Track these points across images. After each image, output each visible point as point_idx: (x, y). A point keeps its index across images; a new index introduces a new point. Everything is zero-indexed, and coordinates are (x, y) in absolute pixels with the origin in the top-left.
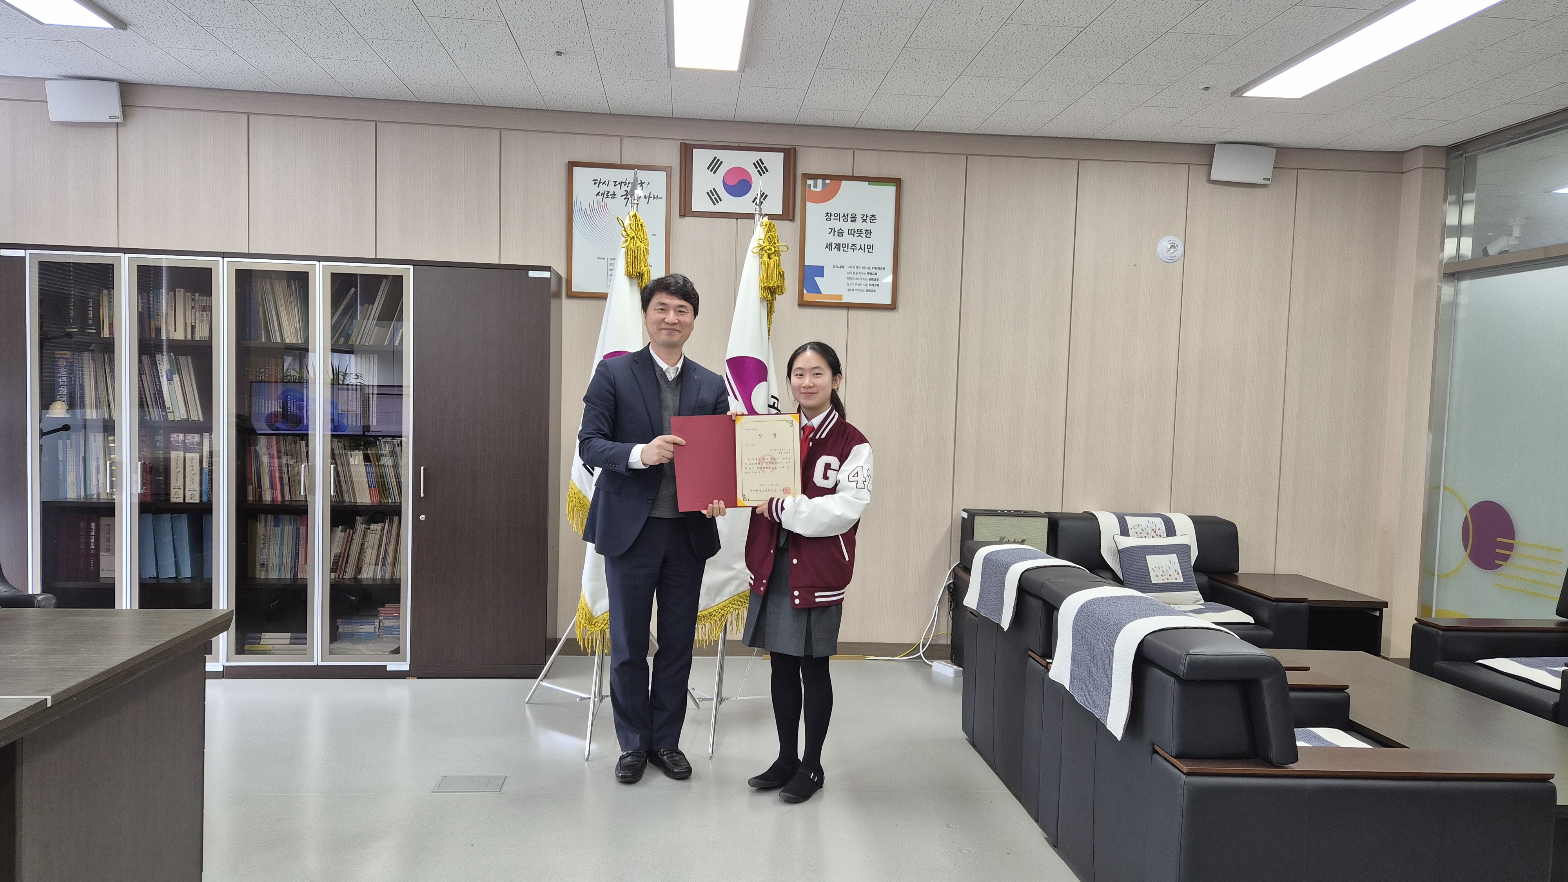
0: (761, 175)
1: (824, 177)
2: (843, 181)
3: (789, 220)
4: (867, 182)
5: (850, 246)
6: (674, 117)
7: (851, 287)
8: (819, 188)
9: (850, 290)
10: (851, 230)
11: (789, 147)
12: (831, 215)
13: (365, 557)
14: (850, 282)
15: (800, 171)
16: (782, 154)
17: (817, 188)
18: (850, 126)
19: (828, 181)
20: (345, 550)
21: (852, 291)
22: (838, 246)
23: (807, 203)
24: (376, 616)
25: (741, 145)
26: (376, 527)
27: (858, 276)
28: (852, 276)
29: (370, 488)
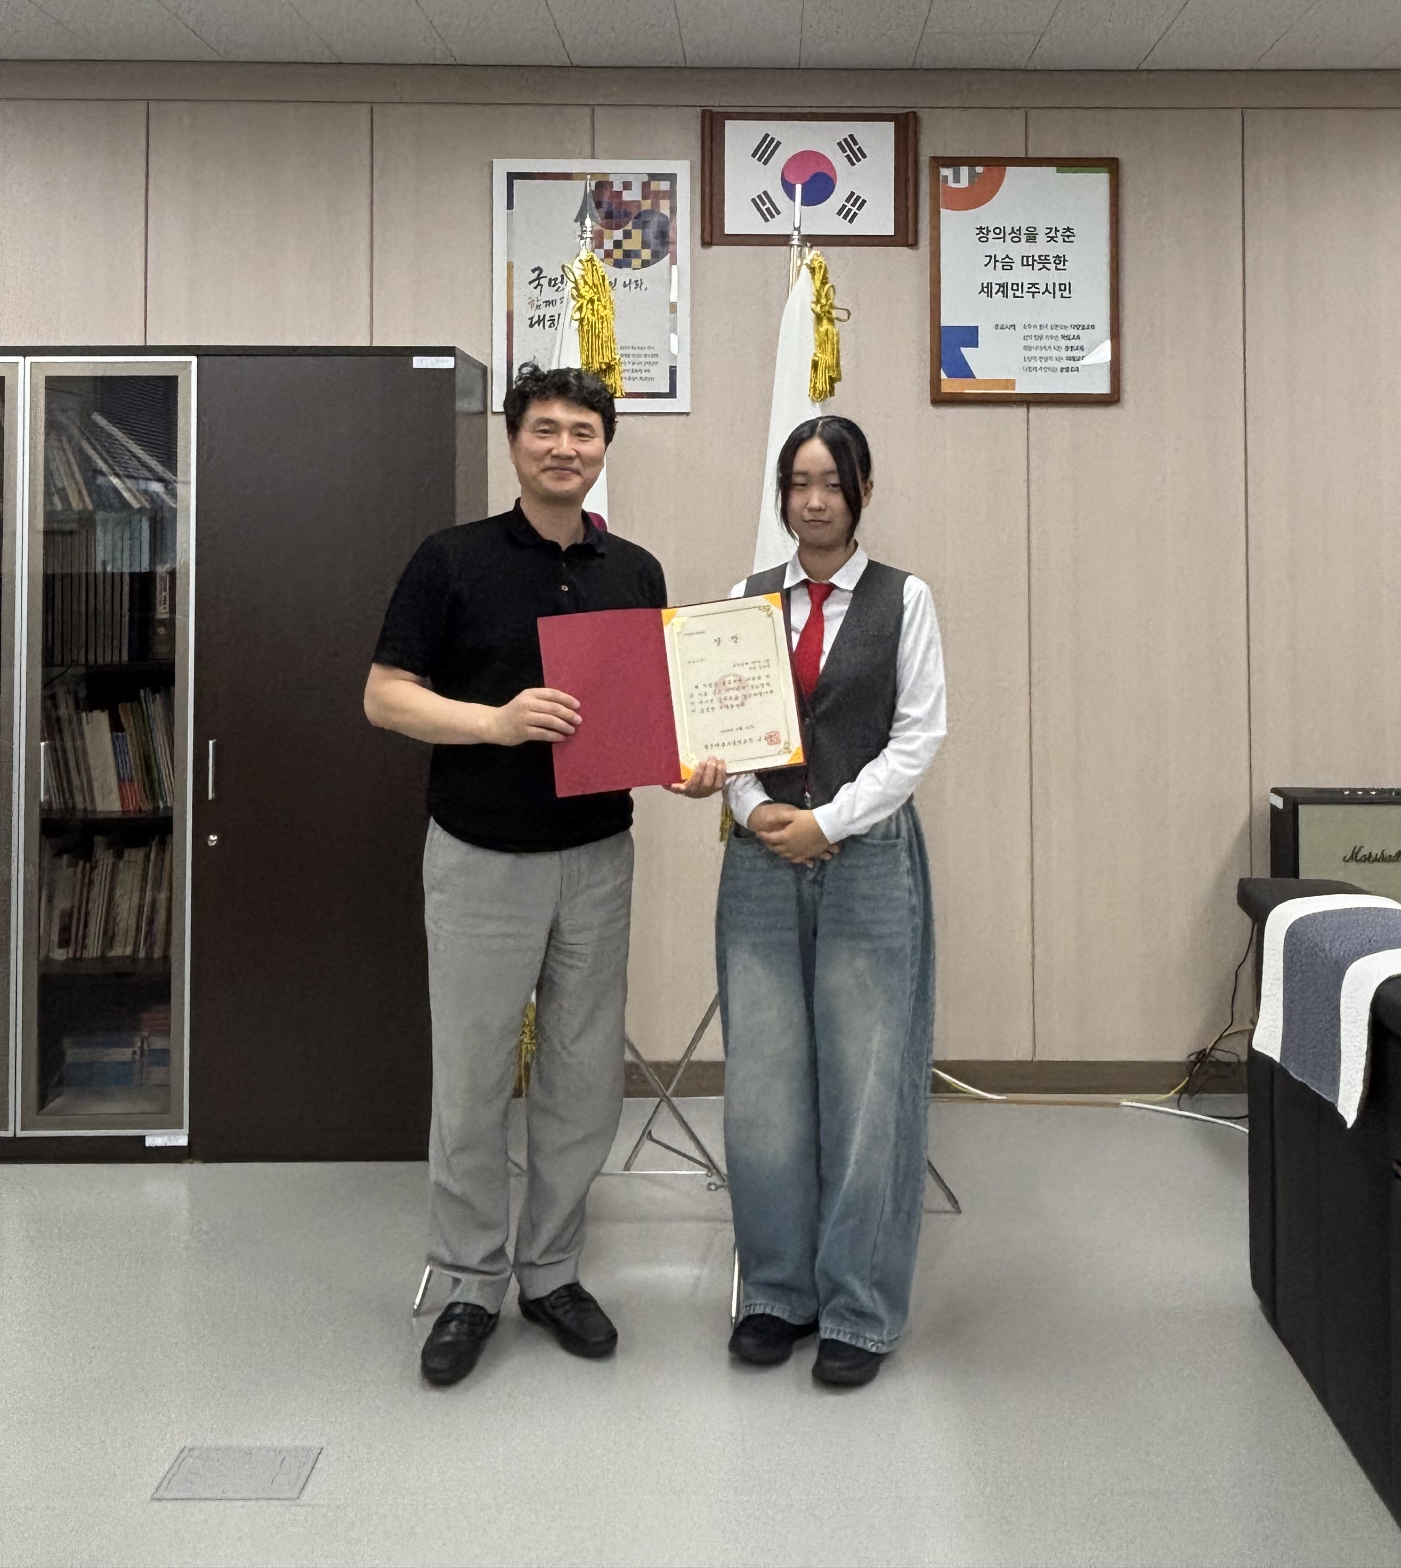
0: (853, 163)
1: (971, 162)
2: (1007, 168)
3: (910, 246)
4: (1056, 168)
5: (1026, 286)
6: (688, 66)
7: (1033, 364)
8: (964, 182)
9: (1030, 369)
10: (1028, 257)
11: (905, 111)
14: (1029, 353)
15: (925, 154)
16: (893, 124)
17: (959, 182)
18: (1016, 66)
19: (979, 169)
20: (81, 901)
21: (1034, 372)
22: (1003, 287)
23: (941, 210)
24: (136, 1028)
25: (814, 110)
26: (135, 855)
27: (1045, 342)
28: (1032, 343)
29: (121, 780)
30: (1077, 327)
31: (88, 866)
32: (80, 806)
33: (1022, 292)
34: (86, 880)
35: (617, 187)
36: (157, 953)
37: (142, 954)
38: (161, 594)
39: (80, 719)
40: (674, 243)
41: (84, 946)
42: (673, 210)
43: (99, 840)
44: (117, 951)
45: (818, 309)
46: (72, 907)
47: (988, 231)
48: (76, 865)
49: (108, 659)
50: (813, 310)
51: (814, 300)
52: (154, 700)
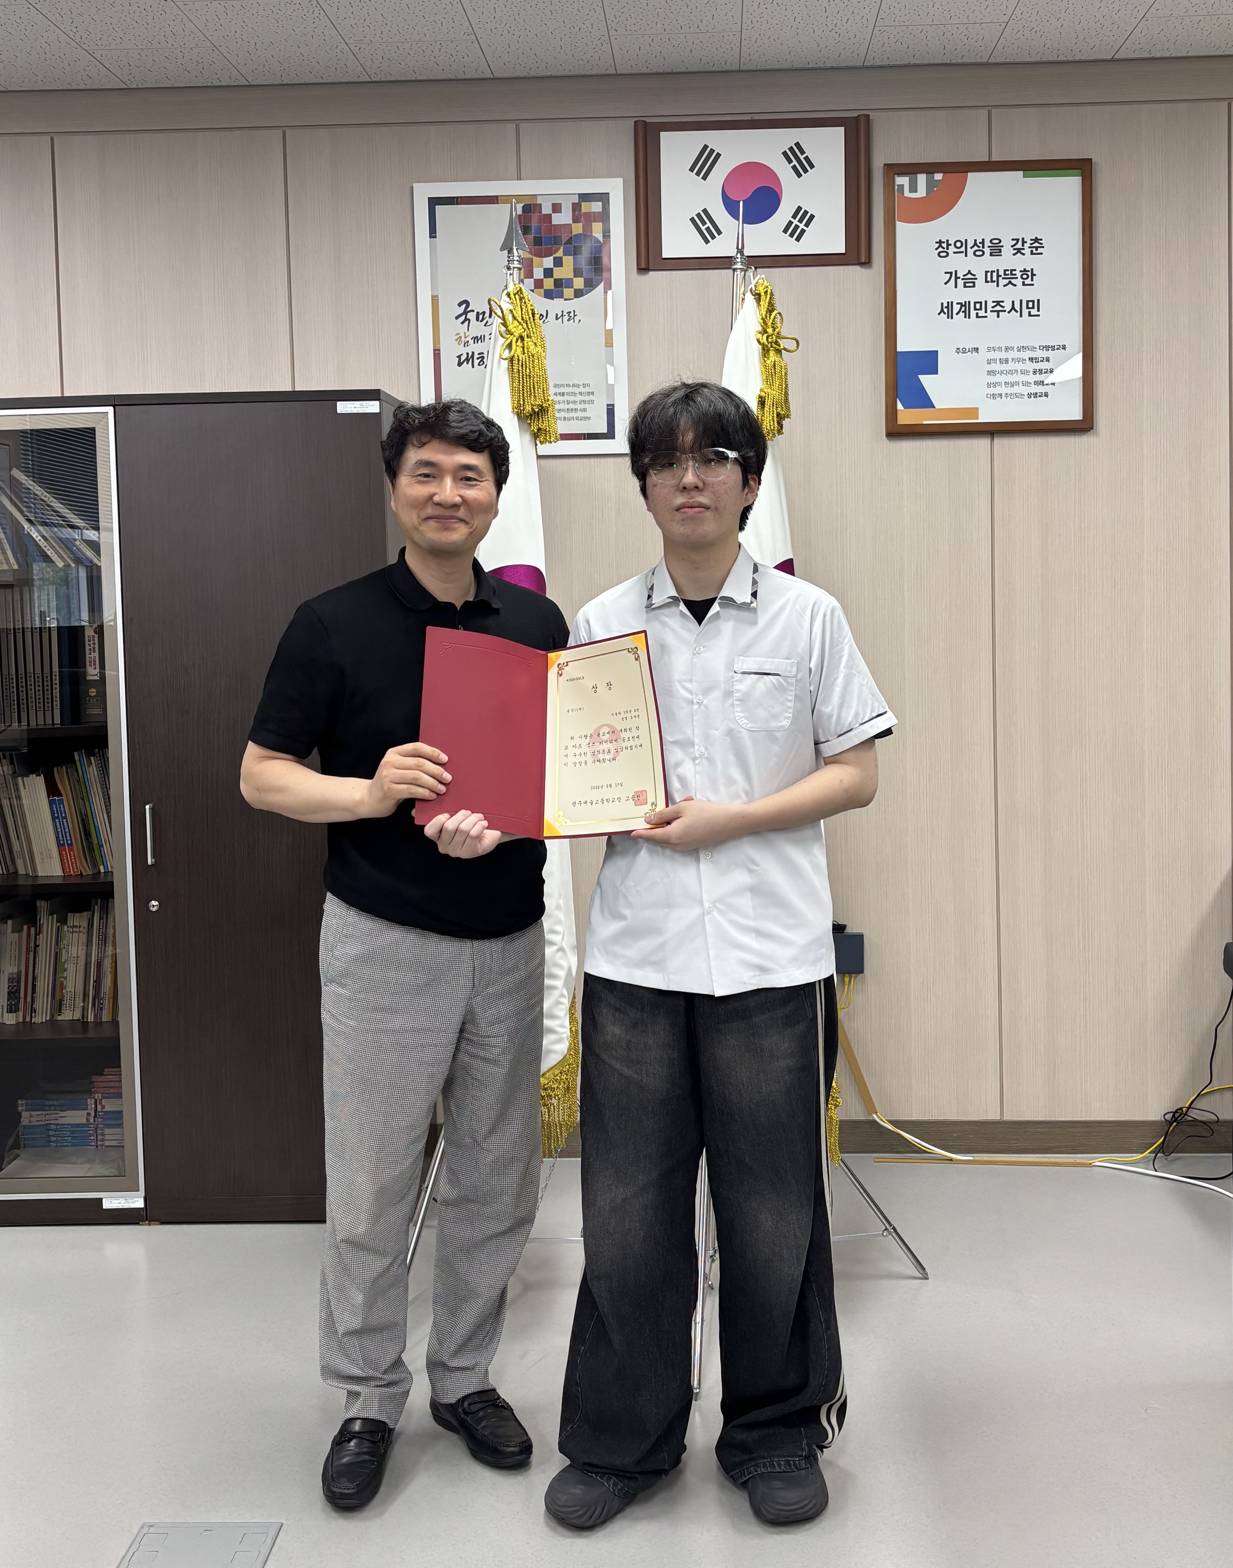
0: (799, 175)
1: (929, 168)
2: (969, 174)
3: (862, 264)
4: (1022, 172)
5: (990, 305)
6: (618, 72)
7: (997, 390)
8: (922, 192)
9: (994, 396)
10: (993, 272)
11: (855, 114)
12: (948, 245)
13: (65, 978)
14: (992, 379)
15: (880, 158)
16: (842, 130)
17: (916, 191)
18: (979, 60)
19: (938, 176)
20: (27, 967)
21: (998, 399)
22: (965, 307)
23: (898, 224)
24: (89, 1092)
25: (757, 117)
26: (78, 920)
27: (1011, 366)
28: (997, 367)
29: (60, 845)
30: (1047, 348)
31: (33, 929)
32: (21, 871)
33: (986, 312)
34: (32, 945)
35: (546, 210)
36: (106, 1017)
37: (91, 1018)
38: (91, 655)
39: (16, 785)
40: (610, 270)
41: (33, 1010)
42: (606, 234)
43: (43, 906)
44: (67, 1015)
45: (764, 340)
46: (19, 973)
48: (21, 930)
49: (41, 721)
50: (758, 341)
51: (760, 329)
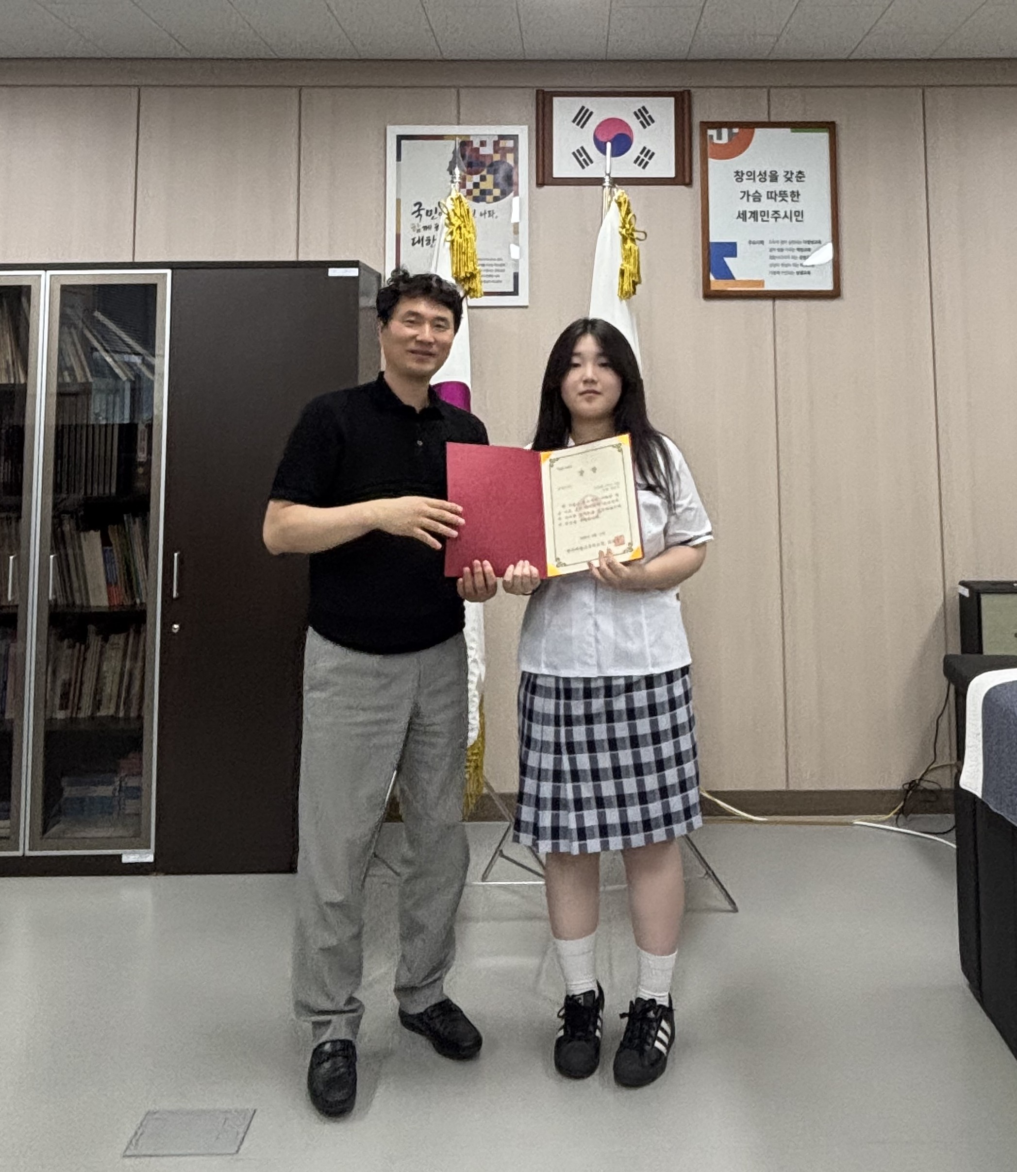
0: (645, 127)
1: (730, 125)
2: (756, 129)
3: (687, 185)
4: (789, 130)
5: (771, 213)
6: (526, 58)
7: (776, 269)
8: (725, 140)
9: (774, 273)
10: (772, 192)
11: (682, 89)
14: (774, 261)
15: (697, 120)
16: (672, 99)
17: (721, 139)
18: (761, 58)
19: (736, 130)
21: (778, 275)
22: (754, 214)
23: (710, 160)
24: (115, 772)
25: (616, 90)
26: (118, 639)
27: (785, 253)
28: (776, 253)
29: (108, 584)
30: (809, 242)
31: (83, 647)
32: (78, 602)
33: (768, 217)
34: (82, 659)
35: (476, 144)
36: (133, 714)
37: (121, 714)
38: (142, 444)
39: (79, 537)
40: (517, 184)
41: (79, 709)
42: (516, 161)
43: (92, 628)
44: (103, 713)
45: (624, 232)
46: (70, 679)
47: (743, 174)
48: (74, 646)
49: (101, 491)
50: (620, 233)
51: (621, 225)
52: (135, 523)
